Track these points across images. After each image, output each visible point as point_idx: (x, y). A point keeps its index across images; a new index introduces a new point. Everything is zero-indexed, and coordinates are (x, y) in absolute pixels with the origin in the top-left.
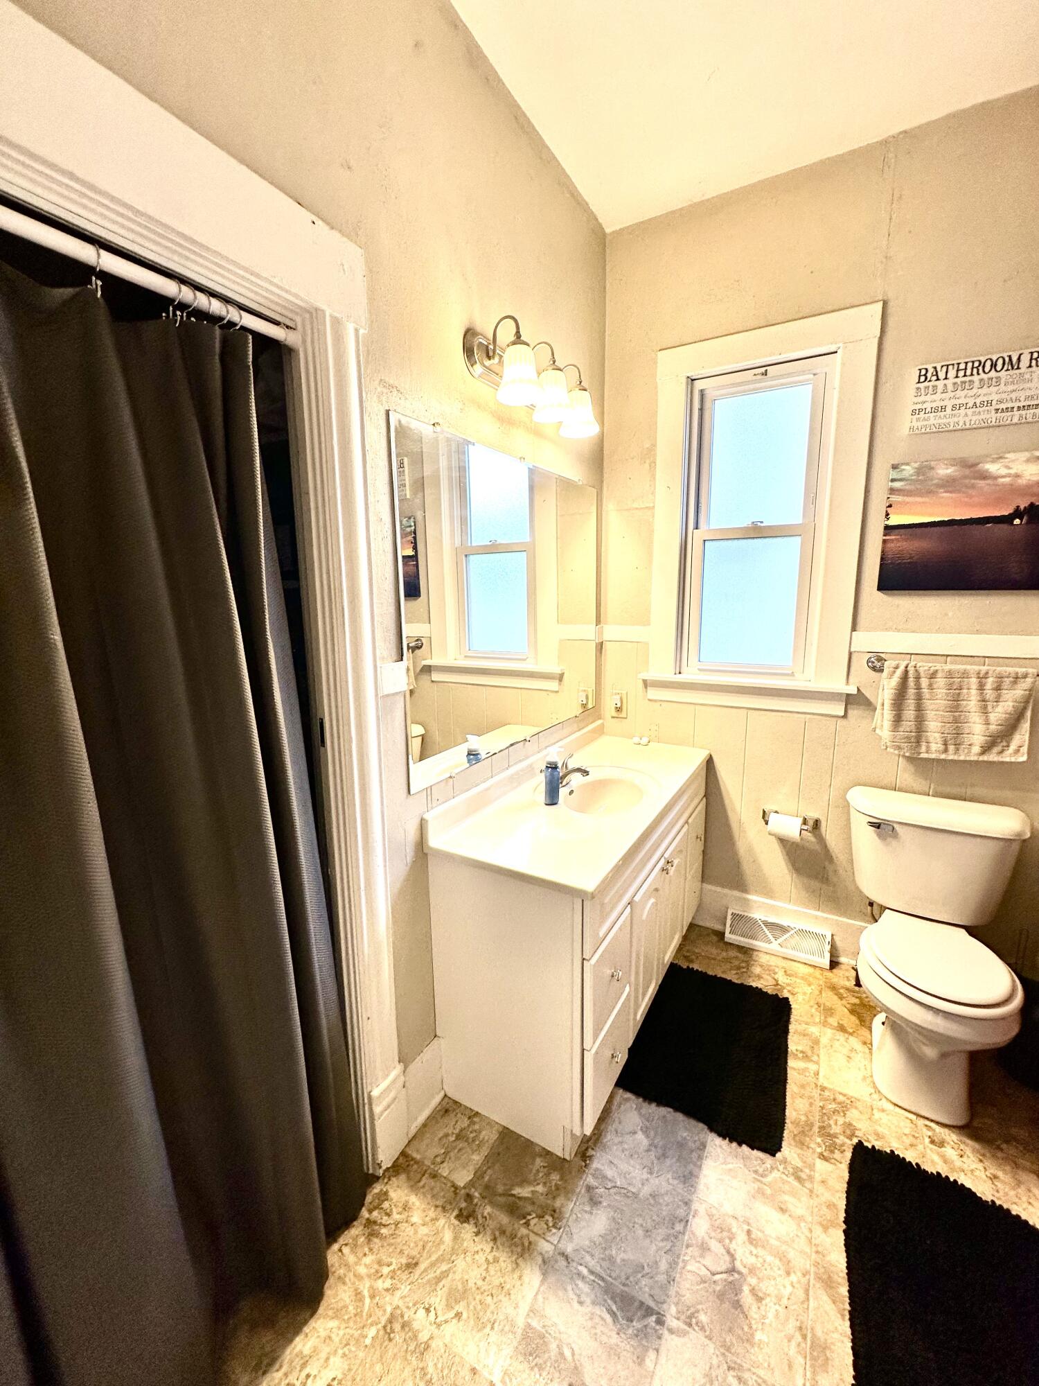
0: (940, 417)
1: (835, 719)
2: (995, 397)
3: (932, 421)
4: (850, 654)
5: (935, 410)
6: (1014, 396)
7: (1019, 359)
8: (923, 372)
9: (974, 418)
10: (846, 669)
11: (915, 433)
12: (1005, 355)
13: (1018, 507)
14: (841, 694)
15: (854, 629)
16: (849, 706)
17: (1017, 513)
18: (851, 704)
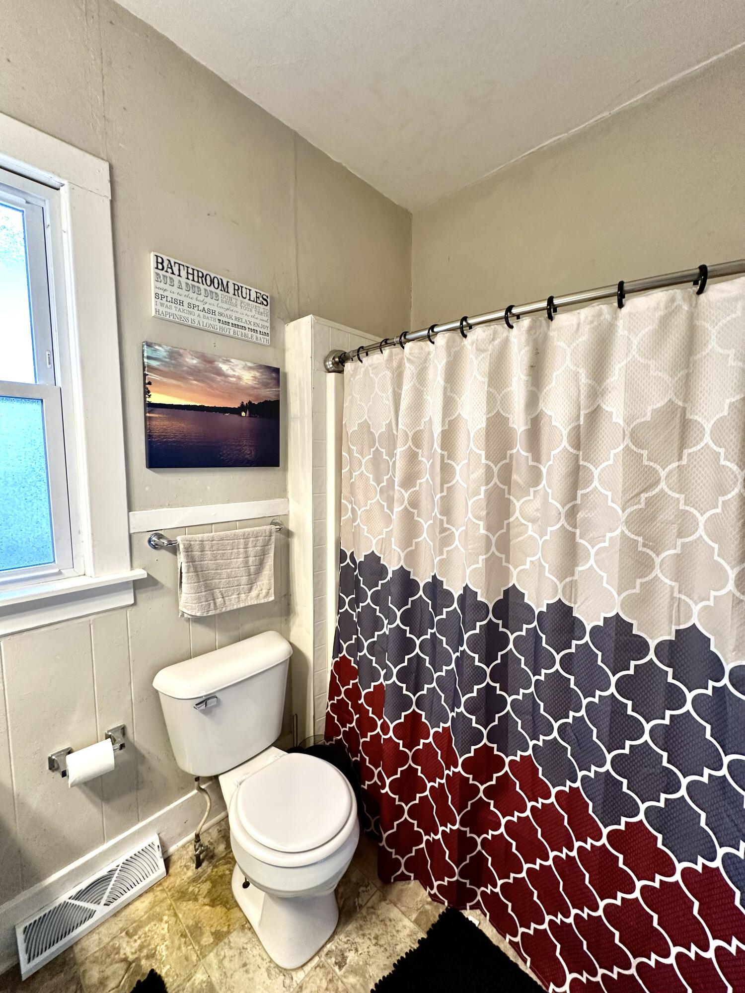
0: (179, 309)
1: (124, 610)
2: (217, 310)
3: (173, 311)
4: (130, 536)
5: (175, 301)
6: (228, 312)
7: (227, 284)
8: (160, 260)
9: (205, 321)
10: (128, 554)
11: (160, 319)
12: (219, 277)
13: (243, 402)
14: (128, 582)
15: (130, 509)
16: (136, 591)
17: (243, 408)
18: (140, 588)
